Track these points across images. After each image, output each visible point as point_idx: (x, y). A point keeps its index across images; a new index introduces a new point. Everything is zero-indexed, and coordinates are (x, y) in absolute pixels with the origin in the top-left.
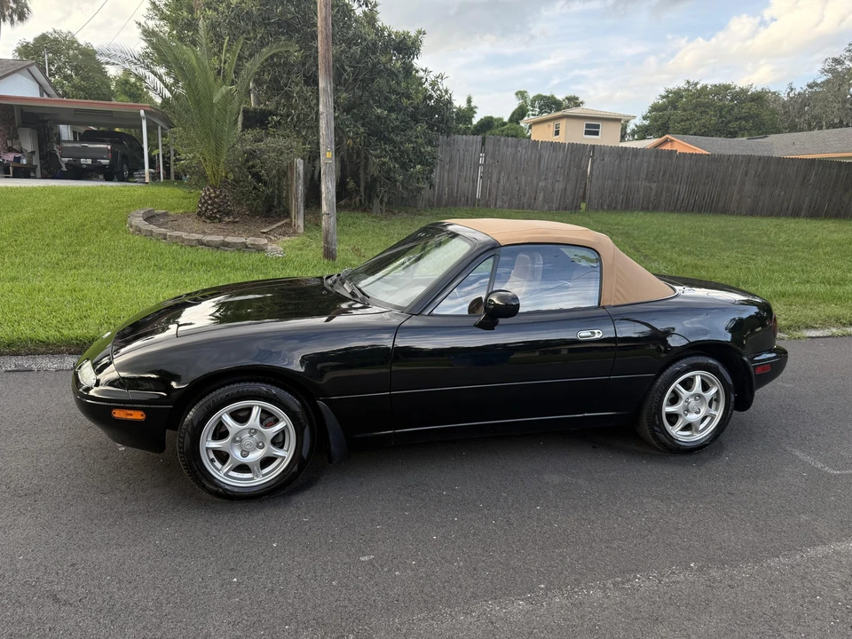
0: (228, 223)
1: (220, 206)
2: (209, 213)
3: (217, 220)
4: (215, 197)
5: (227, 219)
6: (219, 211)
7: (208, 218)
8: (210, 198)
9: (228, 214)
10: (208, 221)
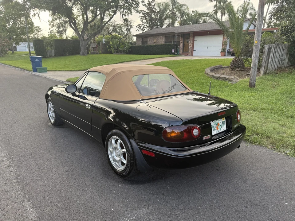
0: (238, 71)
1: (235, 64)
2: (231, 67)
3: (234, 70)
4: (235, 61)
5: (237, 69)
6: (235, 66)
7: (231, 69)
8: (233, 61)
9: (239, 67)
10: (231, 70)
